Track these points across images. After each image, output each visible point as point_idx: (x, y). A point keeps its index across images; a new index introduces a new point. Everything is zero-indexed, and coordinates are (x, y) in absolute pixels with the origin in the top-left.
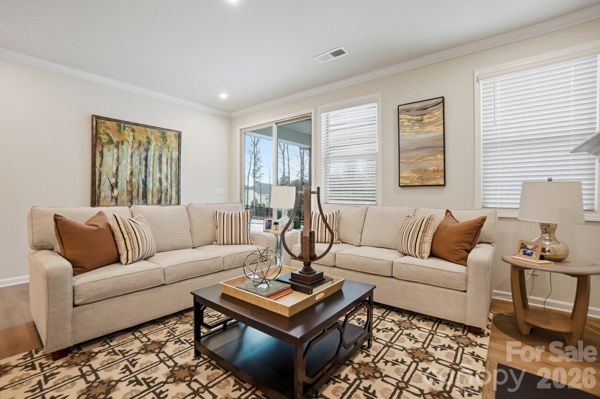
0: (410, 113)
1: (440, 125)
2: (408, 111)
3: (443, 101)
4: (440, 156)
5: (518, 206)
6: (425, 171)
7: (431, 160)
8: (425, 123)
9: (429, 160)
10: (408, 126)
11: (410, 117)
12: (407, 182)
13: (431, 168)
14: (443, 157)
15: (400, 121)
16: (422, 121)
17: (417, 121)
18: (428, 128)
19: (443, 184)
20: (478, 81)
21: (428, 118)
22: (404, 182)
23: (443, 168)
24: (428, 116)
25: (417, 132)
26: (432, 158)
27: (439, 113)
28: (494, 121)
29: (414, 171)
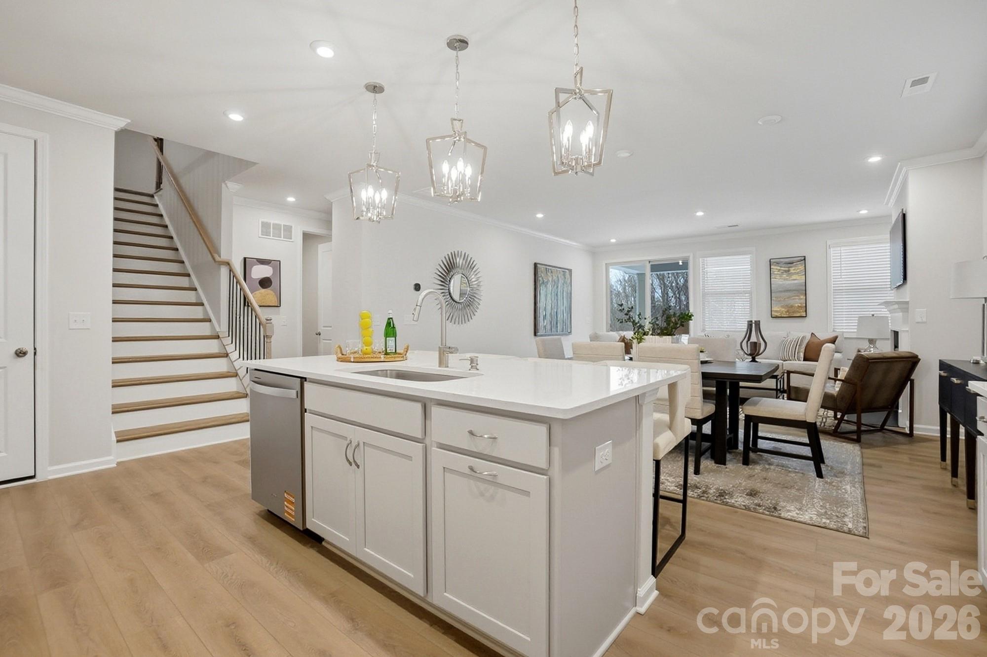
0: (780, 265)
1: (803, 275)
2: (778, 263)
3: (805, 259)
4: (803, 297)
5: (856, 331)
6: (792, 306)
7: (796, 299)
8: (791, 273)
9: (794, 299)
10: (778, 274)
11: (779, 268)
12: (778, 314)
13: (797, 305)
14: (805, 298)
15: (772, 270)
16: (789, 271)
17: (785, 271)
18: (794, 277)
19: (805, 316)
20: (829, 248)
21: (794, 270)
22: (774, 314)
23: (804, 305)
24: (793, 268)
25: (785, 279)
26: (797, 297)
27: (802, 268)
28: (841, 275)
29: (782, 307)
